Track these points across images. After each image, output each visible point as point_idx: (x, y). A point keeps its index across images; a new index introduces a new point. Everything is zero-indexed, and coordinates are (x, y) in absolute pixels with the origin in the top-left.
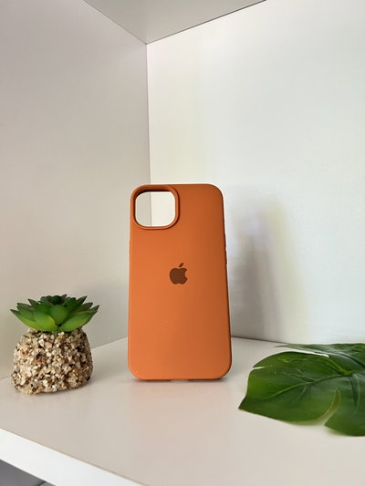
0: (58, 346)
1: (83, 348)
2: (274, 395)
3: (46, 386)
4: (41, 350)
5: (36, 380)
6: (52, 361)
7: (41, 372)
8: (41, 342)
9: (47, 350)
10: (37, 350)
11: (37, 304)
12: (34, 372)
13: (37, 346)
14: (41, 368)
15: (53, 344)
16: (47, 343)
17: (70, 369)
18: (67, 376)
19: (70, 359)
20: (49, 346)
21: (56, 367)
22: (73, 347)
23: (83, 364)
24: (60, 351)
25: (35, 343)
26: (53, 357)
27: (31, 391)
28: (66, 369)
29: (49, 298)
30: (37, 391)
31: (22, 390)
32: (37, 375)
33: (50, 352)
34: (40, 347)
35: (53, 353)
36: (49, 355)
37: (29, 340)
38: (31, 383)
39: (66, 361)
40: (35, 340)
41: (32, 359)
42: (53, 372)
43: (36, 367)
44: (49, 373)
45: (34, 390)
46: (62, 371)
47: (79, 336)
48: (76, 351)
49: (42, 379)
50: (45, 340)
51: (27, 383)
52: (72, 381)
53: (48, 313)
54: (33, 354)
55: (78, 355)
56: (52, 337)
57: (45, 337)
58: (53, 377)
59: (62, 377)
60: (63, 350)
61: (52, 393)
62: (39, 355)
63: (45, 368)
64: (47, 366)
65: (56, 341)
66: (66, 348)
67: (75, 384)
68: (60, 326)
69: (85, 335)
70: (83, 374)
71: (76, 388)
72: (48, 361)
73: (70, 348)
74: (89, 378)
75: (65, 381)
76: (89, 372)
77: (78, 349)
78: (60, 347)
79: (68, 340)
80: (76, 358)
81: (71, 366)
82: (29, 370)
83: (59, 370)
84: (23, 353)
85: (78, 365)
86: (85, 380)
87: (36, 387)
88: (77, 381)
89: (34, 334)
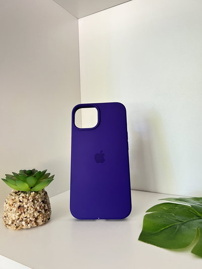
0: (31, 200)
1: (45, 201)
2: (159, 231)
3: (24, 225)
4: (21, 203)
5: (18, 222)
6: (27, 210)
7: (21, 217)
8: (21, 199)
9: (24, 203)
10: (19, 204)
11: (17, 175)
12: (17, 217)
13: (18, 201)
14: (21, 214)
15: (28, 199)
16: (24, 199)
17: (38, 214)
18: (36, 219)
19: (38, 208)
20: (25, 200)
21: (30, 213)
22: (40, 201)
23: (46, 210)
24: (32, 203)
25: (17, 199)
26: (28, 207)
27: (15, 228)
28: (36, 214)
29: (25, 171)
30: (19, 228)
31: (10, 227)
32: (19, 219)
33: (26, 204)
34: (20, 202)
35: (28, 205)
36: (25, 206)
37: (14, 197)
38: (15, 223)
39: (36, 209)
40: (17, 197)
41: (15, 209)
42: (28, 216)
43: (18, 214)
44: (26, 217)
45: (17, 227)
46: (34, 215)
47: (43, 194)
48: (42, 203)
49: (22, 221)
50: (23, 197)
51: (13, 223)
52: (40, 221)
53: (25, 181)
54: (16, 206)
55: (43, 205)
56: (27, 195)
57: (23, 195)
58: (28, 220)
59: (34, 219)
60: (34, 203)
61: (28, 229)
62: (19, 207)
63: (23, 214)
64: (25, 213)
65: (30, 198)
66: (36, 202)
67: (41, 223)
68: (31, 188)
69: (46, 193)
70: (46, 217)
71: (42, 225)
72: (25, 210)
73: (38, 201)
74: (49, 218)
75: (35, 222)
76: (49, 215)
77: (43, 202)
78: (32, 201)
79: (37, 197)
80: (41, 208)
81: (39, 212)
82: (13, 216)
83: (32, 215)
84: (10, 205)
85: (43, 211)
86: (47, 220)
87: (18, 226)
88: (43, 221)
89: (16, 193)
